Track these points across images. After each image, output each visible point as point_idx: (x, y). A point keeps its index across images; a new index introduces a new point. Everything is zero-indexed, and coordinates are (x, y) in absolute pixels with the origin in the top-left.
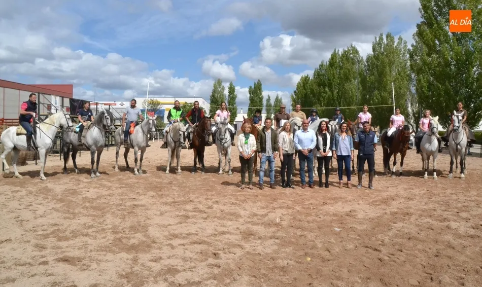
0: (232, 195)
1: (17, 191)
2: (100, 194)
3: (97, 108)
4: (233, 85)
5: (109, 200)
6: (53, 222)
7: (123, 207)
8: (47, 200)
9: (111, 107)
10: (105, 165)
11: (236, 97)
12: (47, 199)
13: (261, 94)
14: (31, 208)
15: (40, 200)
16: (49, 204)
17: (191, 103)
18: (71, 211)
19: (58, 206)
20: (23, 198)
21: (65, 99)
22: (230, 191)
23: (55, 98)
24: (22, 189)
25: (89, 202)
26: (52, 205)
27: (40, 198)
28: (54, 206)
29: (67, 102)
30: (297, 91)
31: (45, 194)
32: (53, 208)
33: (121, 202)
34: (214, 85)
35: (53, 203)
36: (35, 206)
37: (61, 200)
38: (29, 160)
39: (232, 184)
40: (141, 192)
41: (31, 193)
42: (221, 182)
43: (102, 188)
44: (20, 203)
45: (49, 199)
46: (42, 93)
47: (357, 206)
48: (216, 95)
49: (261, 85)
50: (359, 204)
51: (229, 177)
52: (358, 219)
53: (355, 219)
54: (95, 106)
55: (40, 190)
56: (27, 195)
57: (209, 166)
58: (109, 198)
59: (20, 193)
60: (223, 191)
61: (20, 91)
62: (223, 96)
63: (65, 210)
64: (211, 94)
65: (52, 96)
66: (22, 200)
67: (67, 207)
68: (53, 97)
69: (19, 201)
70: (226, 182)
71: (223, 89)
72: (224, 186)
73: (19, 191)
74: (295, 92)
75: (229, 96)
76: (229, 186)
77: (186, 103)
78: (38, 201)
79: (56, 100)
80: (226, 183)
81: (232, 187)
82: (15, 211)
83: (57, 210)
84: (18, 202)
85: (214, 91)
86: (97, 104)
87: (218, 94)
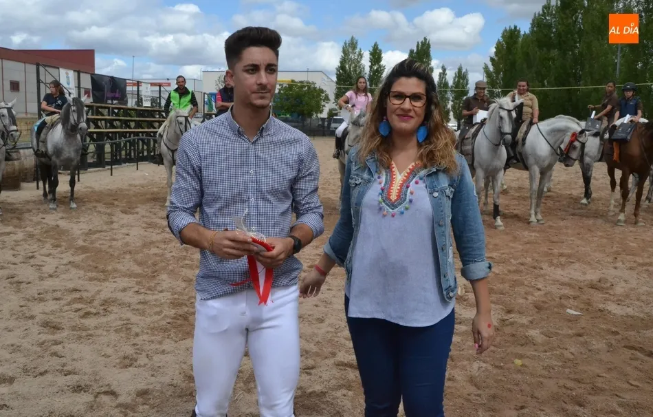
1: (9, 234)
2: (148, 240)
3: (138, 91)
4: (380, 47)
5: (165, 249)
6: (71, 285)
7: (187, 262)
8: (59, 249)
9: (162, 89)
10: (155, 190)
12: (57, 246)
13: (429, 64)
14: (32, 261)
15: (48, 248)
16: (63, 256)
17: (301, 82)
18: (101, 267)
19: (78, 258)
20: (19, 245)
21: (82, 75)
23: (67, 73)
24: (17, 229)
25: (130, 253)
26: (68, 257)
27: (48, 245)
28: (72, 259)
29: (86, 82)
30: (496, 58)
31: (56, 239)
32: (70, 262)
33: (185, 254)
34: (343, 48)
35: (68, 254)
36: (39, 259)
37: (83, 249)
38: (24, 180)
41: (31, 236)
43: (151, 230)
44: (16, 253)
45: (63, 248)
46: (45, 66)
47: (613, 272)
48: (347, 66)
49: (429, 46)
50: (615, 268)
52: (614, 295)
53: (607, 296)
54: (135, 88)
55: (46, 232)
56: (25, 240)
58: (163, 246)
59: (14, 237)
61: (27, 65)
62: (360, 67)
63: (90, 265)
64: (339, 64)
65: (60, 69)
66: (18, 248)
67: (93, 261)
68: (63, 71)
69: (13, 249)
71: (361, 55)
73: (11, 233)
74: (492, 60)
75: (371, 67)
77: (293, 81)
78: (44, 251)
79: (68, 77)
82: (6, 265)
83: (77, 266)
84: (12, 252)
85: (343, 62)
86: (138, 84)
87: (350, 65)
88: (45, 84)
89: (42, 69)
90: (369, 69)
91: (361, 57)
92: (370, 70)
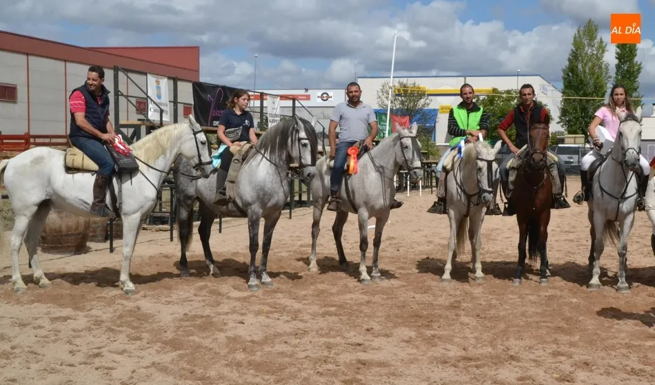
0: (628, 346)
1: (66, 319)
2: (272, 331)
3: (262, 107)
5: (296, 346)
7: (330, 366)
8: (138, 343)
9: (297, 104)
10: (284, 254)
11: (639, 70)
12: (139, 338)
14: (97, 361)
15: (121, 341)
16: (144, 353)
17: (508, 92)
18: (199, 371)
19: (167, 358)
20: (79, 336)
21: (180, 84)
22: (623, 335)
23: (158, 82)
24: (78, 312)
25: (244, 350)
26: (151, 356)
27: (122, 338)
28: (157, 359)
29: (186, 93)
31: (134, 328)
32: (153, 364)
33: (326, 353)
34: (575, 38)
35: (152, 351)
36: (107, 359)
37: (174, 344)
38: (94, 239)
39: (630, 316)
40: (377, 327)
41: (98, 323)
42: (598, 309)
43: (276, 315)
44: (75, 348)
45: (145, 341)
46: (126, 71)
48: (580, 66)
51: (618, 295)
54: (258, 103)
55: (121, 317)
56: (89, 329)
57: (562, 262)
58: (295, 341)
59: (72, 324)
60: (603, 335)
61: (67, 64)
62: (600, 68)
63: (184, 369)
64: (567, 63)
65: (149, 76)
66: (78, 341)
67: (189, 362)
68: (151, 79)
69: (70, 342)
70: (612, 309)
71: (602, 48)
72: (607, 322)
73: (69, 318)
75: (618, 67)
76: (621, 322)
77: (495, 90)
78: (114, 346)
79: (158, 88)
80: (614, 313)
81: (628, 326)
82: (58, 367)
83: (163, 369)
84: (68, 347)
85: (575, 57)
86: (262, 97)
87: (586, 64)
88: (127, 97)
89: (121, 75)
90: (615, 70)
91: (603, 51)
92: (618, 71)
